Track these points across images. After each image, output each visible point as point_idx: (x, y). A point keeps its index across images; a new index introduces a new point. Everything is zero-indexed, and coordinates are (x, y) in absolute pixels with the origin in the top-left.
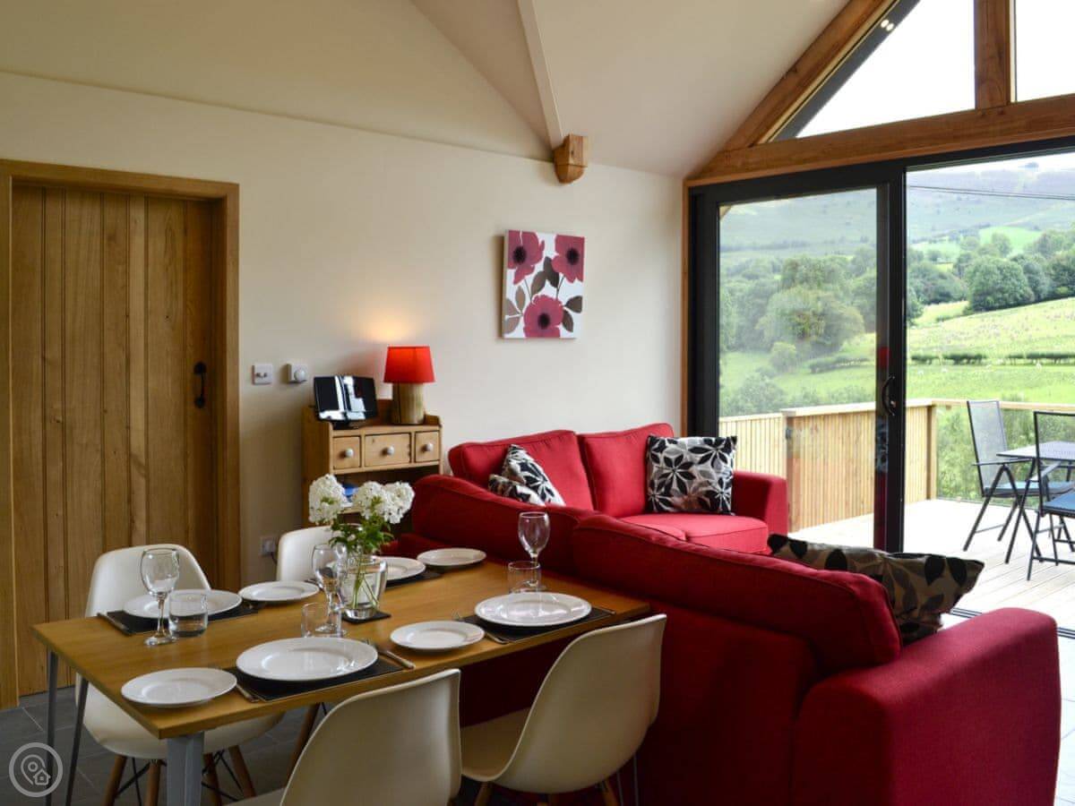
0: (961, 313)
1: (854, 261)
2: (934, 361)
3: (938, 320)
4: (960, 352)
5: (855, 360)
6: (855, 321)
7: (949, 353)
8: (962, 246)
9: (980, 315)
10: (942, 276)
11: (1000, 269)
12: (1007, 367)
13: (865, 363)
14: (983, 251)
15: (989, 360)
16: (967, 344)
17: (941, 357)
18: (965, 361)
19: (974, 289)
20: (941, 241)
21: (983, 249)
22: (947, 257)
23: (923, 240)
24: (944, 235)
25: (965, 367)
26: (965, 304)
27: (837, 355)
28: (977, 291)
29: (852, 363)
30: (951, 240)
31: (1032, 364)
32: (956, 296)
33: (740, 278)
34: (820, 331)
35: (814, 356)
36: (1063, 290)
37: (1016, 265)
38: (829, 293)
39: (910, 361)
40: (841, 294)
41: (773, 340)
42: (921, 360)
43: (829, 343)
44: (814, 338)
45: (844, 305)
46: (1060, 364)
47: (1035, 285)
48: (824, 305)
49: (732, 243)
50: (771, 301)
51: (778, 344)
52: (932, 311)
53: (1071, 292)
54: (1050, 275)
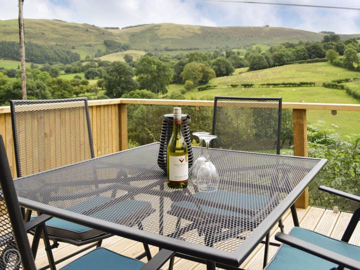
0: (246, 71)
1: (213, 54)
2: (238, 87)
3: (240, 73)
4: (246, 83)
5: (213, 86)
6: (213, 74)
7: (242, 84)
8: (247, 50)
9: (252, 71)
10: (241, 59)
11: (258, 57)
13: (216, 87)
14: (253, 52)
15: (255, 86)
16: (248, 81)
17: (240, 85)
18: (248, 86)
19: (250, 63)
20: (241, 49)
22: (243, 54)
23: (236, 48)
24: (242, 47)
25: (248, 88)
26: (248, 68)
27: (208, 85)
30: (244, 48)
31: (268, 87)
32: (245, 66)
33: (176, 59)
34: (201, 77)
35: (200, 85)
36: (277, 64)
37: (263, 56)
38: (204, 64)
39: (230, 87)
40: (208, 65)
41: (186, 80)
42: (234, 86)
43: (204, 81)
44: (199, 79)
45: (209, 68)
46: (276, 87)
47: (269, 62)
48: (202, 68)
49: (174, 48)
50: (185, 67)
51: (187, 81)
52: (238, 70)
53: (279, 64)
54: (273, 59)
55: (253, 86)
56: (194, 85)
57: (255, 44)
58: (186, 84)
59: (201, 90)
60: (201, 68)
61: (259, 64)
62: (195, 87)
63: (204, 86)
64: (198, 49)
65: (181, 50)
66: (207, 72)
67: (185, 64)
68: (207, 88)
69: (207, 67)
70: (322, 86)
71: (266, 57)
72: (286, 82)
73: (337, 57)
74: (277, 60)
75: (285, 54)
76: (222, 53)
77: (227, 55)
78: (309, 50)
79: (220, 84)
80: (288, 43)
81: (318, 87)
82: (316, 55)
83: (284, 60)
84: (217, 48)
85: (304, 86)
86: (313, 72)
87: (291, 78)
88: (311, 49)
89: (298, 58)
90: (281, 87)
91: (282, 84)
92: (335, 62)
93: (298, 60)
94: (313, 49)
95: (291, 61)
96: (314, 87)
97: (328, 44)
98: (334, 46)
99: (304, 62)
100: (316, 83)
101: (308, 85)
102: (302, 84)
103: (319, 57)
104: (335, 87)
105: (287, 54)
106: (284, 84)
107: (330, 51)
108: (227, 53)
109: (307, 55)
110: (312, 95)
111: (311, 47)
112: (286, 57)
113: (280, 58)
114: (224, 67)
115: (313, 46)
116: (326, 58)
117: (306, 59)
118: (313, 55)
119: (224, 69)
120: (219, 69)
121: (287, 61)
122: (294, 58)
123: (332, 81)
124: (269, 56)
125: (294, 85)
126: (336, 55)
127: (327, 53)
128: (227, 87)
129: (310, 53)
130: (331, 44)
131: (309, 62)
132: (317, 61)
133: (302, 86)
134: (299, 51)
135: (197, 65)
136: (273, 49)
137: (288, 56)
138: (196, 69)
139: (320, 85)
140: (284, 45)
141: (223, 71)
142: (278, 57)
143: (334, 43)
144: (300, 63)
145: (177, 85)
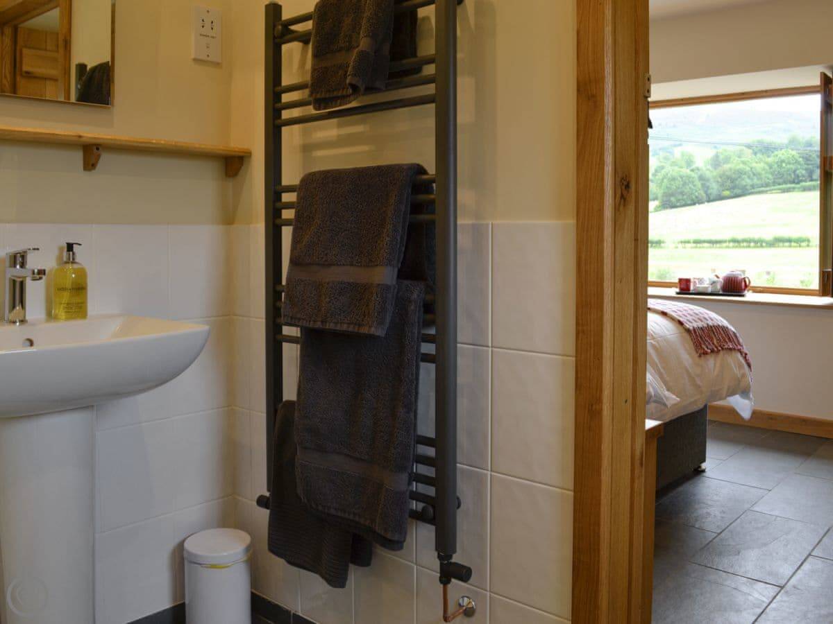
9: (665, 211)
11: (681, 177)
12: (679, 250)
19: (662, 191)
21: (673, 162)
28: (664, 193)
31: (696, 247)
36: (727, 193)
46: (716, 247)
53: (732, 195)
54: (718, 182)
55: (662, 245)
57: (680, 145)
61: (682, 193)
71: (701, 178)
72: (740, 237)
74: (728, 183)
75: (748, 169)
78: (807, 158)
80: (760, 142)
83: (743, 183)
85: (783, 246)
87: (754, 226)
89: (781, 178)
90: (727, 247)
91: (730, 241)
93: (779, 184)
95: (762, 186)
96: (807, 248)
99: (794, 188)
100: (811, 240)
101: (793, 244)
105: (751, 168)
106: (734, 241)
109: (804, 172)
112: (749, 177)
117: (798, 183)
122: (769, 179)
124: (708, 174)
125: (759, 243)
129: (811, 167)
133: (778, 246)
134: (783, 161)
136: (721, 157)
140: (749, 147)
142: (728, 178)
144: (784, 191)
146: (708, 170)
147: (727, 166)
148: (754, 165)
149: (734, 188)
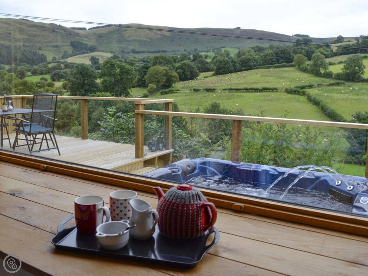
0: (212, 75)
1: (180, 57)
2: (200, 91)
3: (204, 77)
4: (208, 88)
5: (175, 91)
6: (176, 77)
7: (205, 88)
8: (215, 53)
9: (217, 76)
10: (207, 63)
11: (224, 61)
12: (222, 93)
13: (179, 91)
15: (217, 91)
16: (212, 85)
17: (202, 90)
18: (210, 91)
20: (210, 52)
21: (221, 55)
22: (210, 57)
23: (204, 51)
24: (210, 50)
25: (209, 93)
26: (213, 72)
27: (170, 89)
28: (217, 68)
29: (174, 91)
30: (213, 51)
31: (230, 92)
32: (211, 69)
33: (142, 62)
34: (164, 80)
35: (163, 89)
36: (243, 68)
37: (229, 60)
38: (168, 68)
39: (193, 91)
40: (172, 68)
41: (149, 83)
42: (196, 90)
43: (167, 85)
44: (162, 83)
45: (172, 72)
46: (238, 92)
47: (234, 66)
48: (166, 72)
49: (142, 50)
50: (149, 70)
51: (150, 85)
52: (202, 75)
53: (245, 69)
54: (240, 63)
55: (215, 91)
56: (156, 89)
57: (224, 47)
58: (149, 88)
59: (163, 93)
60: (164, 71)
61: (224, 68)
62: (158, 90)
63: (167, 90)
64: (165, 51)
65: (149, 52)
66: (171, 76)
67: (149, 67)
68: (170, 92)
69: (171, 71)
70: (284, 92)
71: (233, 62)
72: (248, 88)
73: (304, 62)
74: (244, 64)
75: (252, 58)
76: (189, 57)
77: (193, 58)
78: (277, 54)
79: (183, 88)
80: (257, 47)
81: (281, 93)
82: (284, 60)
83: (250, 64)
84: (185, 51)
85: (266, 92)
86: (278, 77)
87: (254, 83)
88: (280, 53)
89: (266, 62)
90: (243, 92)
91: (244, 89)
92: (303, 68)
93: (265, 65)
94: (281, 53)
95: (258, 66)
96: (276, 93)
97: (298, 49)
98: (303, 51)
99: (271, 67)
100: (278, 89)
101: (270, 91)
102: (264, 90)
103: (287, 62)
104: (296, 92)
105: (254, 58)
106: (246, 89)
107: (298, 56)
108: (194, 56)
109: (275, 60)
110: (272, 100)
111: (280, 51)
112: (253, 62)
113: (247, 62)
114: (188, 71)
115: (282, 51)
116: (293, 63)
117: (273, 65)
118: (282, 60)
119: (189, 73)
120: (184, 73)
121: (254, 66)
122: (261, 62)
123: (295, 87)
124: (236, 60)
125: (256, 90)
126: (304, 61)
127: (296, 57)
128: (190, 91)
129: (278, 58)
130: (301, 48)
131: (276, 67)
132: (284, 66)
133: (264, 92)
134: (267, 55)
135: (161, 68)
136: (241, 53)
137: (255, 60)
138: (159, 73)
139: (282, 91)
140: (253, 48)
141: (187, 75)
142: (244, 62)
143: (304, 47)
144: (267, 68)
145: (141, 88)
146: (235, 58)
147: (243, 57)
148: (255, 56)
149: (246, 66)
